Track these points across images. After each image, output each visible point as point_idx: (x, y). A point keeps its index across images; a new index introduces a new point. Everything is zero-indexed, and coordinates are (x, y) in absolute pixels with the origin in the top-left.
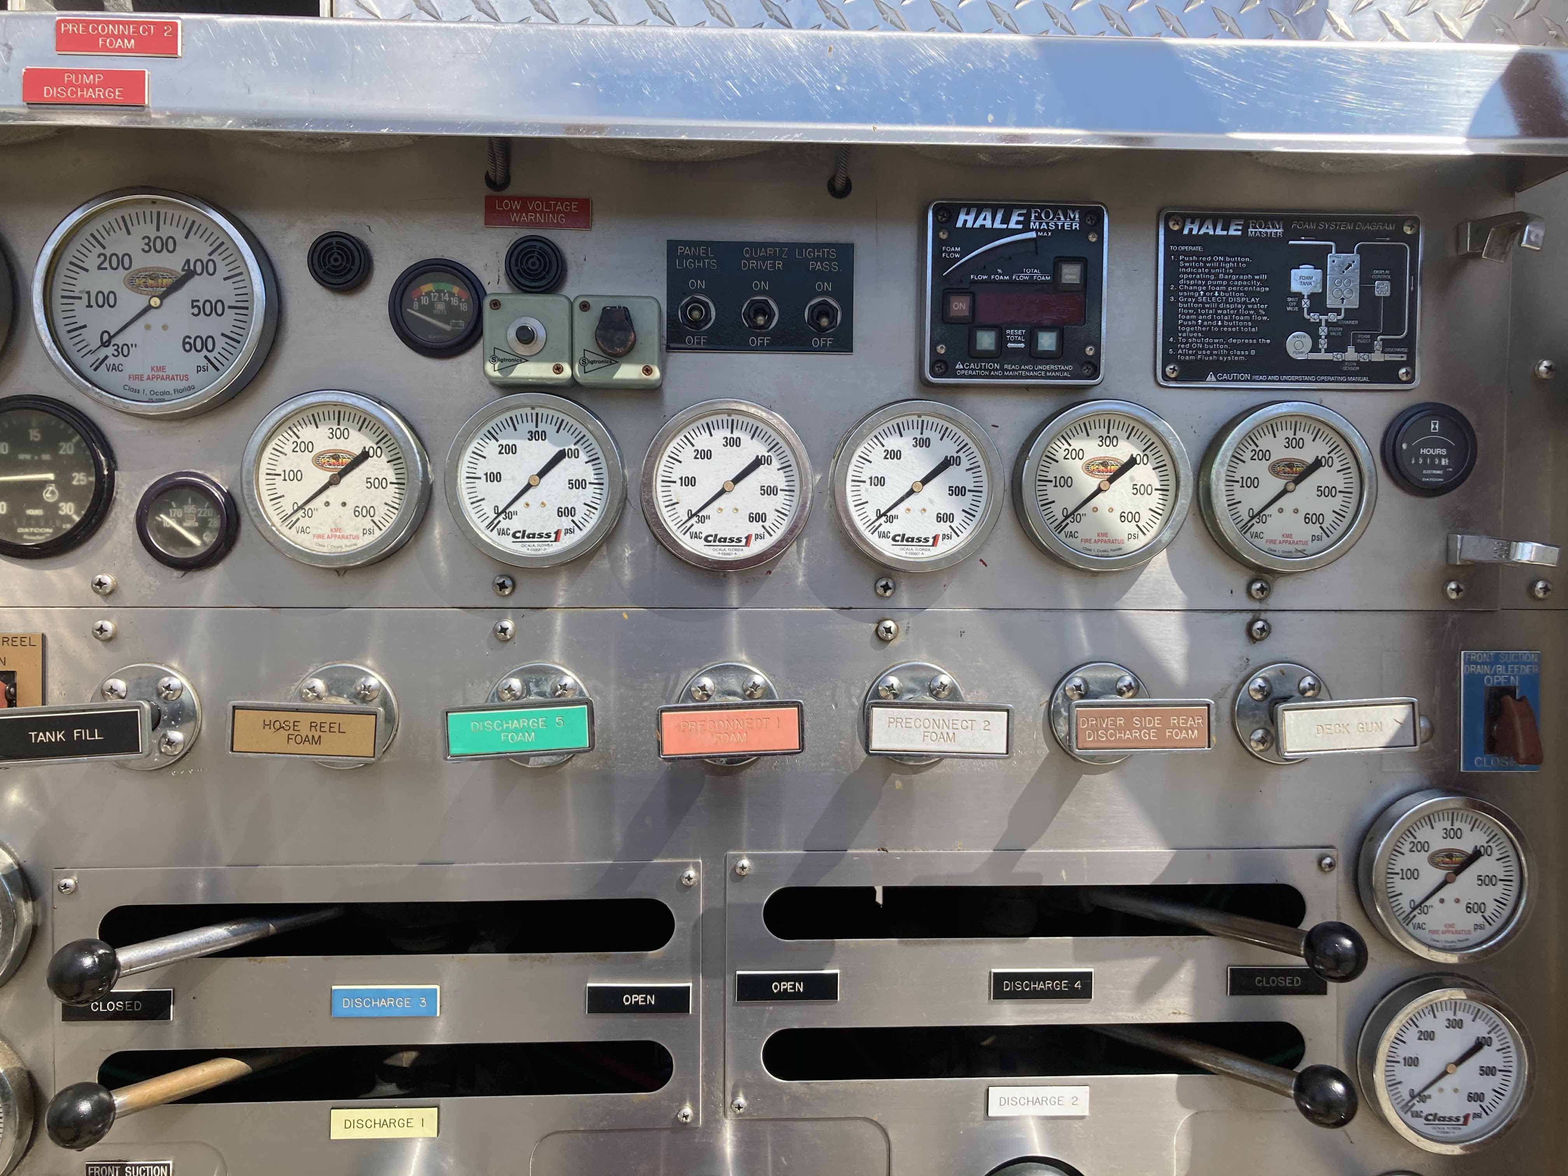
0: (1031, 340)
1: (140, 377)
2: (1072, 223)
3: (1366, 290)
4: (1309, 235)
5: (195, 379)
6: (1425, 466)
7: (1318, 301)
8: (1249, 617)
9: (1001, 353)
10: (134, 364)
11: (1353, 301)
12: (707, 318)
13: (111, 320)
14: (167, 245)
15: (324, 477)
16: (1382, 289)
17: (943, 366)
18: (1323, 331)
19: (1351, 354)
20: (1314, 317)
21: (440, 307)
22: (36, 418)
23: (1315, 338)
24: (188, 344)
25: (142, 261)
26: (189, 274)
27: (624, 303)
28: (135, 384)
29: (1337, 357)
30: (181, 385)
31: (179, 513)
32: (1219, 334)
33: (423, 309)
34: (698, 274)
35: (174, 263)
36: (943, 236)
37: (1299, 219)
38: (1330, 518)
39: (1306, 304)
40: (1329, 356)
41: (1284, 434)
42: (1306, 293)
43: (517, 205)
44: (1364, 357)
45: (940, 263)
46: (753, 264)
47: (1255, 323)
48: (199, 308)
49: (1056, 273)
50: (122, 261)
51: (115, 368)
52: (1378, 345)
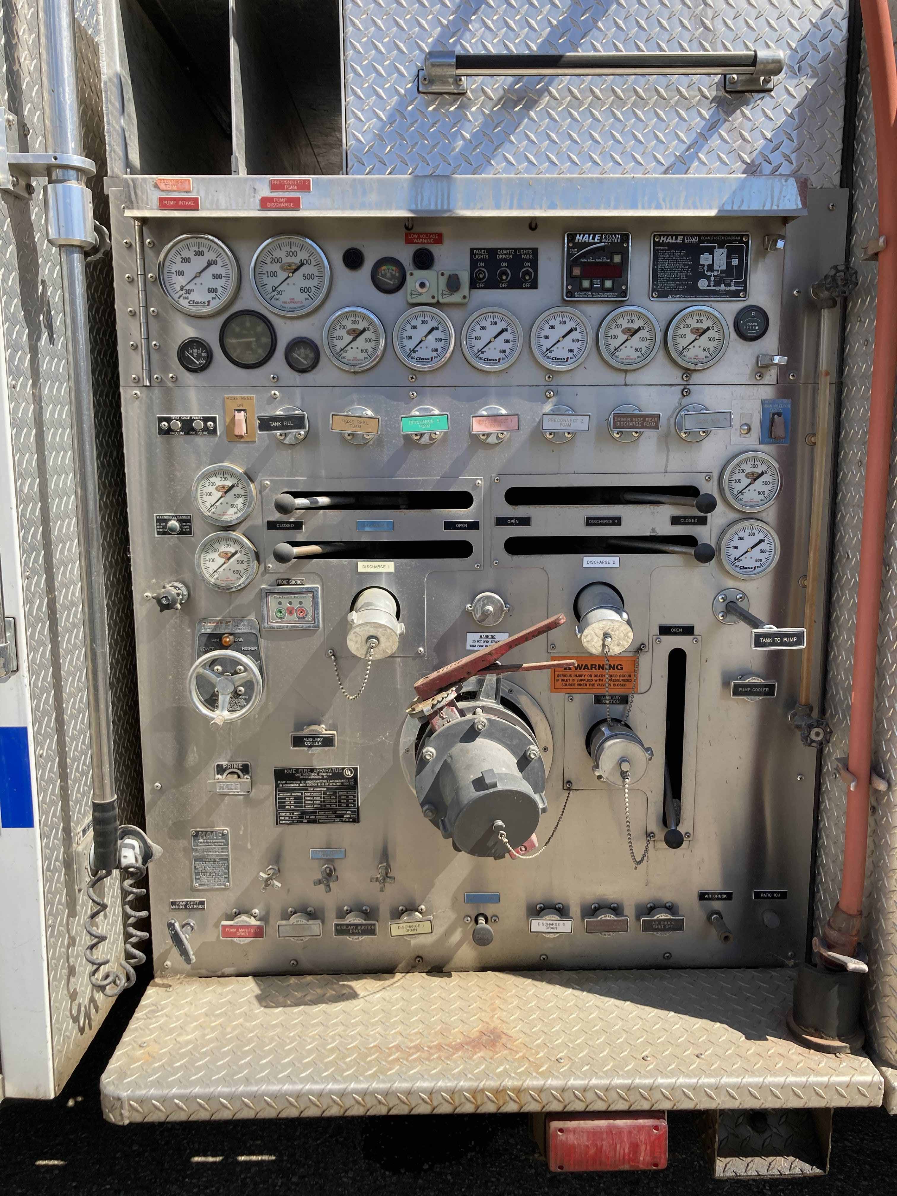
0: (602, 284)
1: (285, 303)
2: (617, 239)
3: (729, 264)
4: (708, 241)
5: (305, 303)
6: (749, 329)
7: (711, 267)
8: (682, 387)
9: (591, 289)
10: (284, 297)
11: (724, 267)
12: (484, 277)
13: (276, 281)
14: (294, 254)
15: (351, 338)
16: (735, 262)
17: (570, 294)
18: (712, 278)
19: (723, 287)
20: (709, 273)
21: (388, 275)
22: (248, 318)
23: (709, 281)
24: (302, 290)
25: (286, 260)
26: (302, 264)
27: (457, 272)
28: (284, 305)
29: (717, 288)
30: (300, 305)
31: (298, 352)
32: (673, 280)
33: (382, 276)
34: (481, 260)
35: (296, 260)
36: (570, 245)
37: (704, 235)
38: (712, 349)
39: (706, 268)
40: (714, 288)
41: (696, 318)
42: (706, 264)
43: (416, 236)
44: (728, 288)
45: (569, 255)
46: (501, 256)
47: (687, 276)
48: (306, 277)
49: (612, 259)
50: (278, 260)
51: (277, 299)
52: (733, 283)
